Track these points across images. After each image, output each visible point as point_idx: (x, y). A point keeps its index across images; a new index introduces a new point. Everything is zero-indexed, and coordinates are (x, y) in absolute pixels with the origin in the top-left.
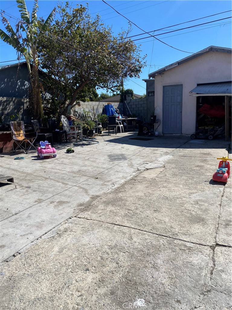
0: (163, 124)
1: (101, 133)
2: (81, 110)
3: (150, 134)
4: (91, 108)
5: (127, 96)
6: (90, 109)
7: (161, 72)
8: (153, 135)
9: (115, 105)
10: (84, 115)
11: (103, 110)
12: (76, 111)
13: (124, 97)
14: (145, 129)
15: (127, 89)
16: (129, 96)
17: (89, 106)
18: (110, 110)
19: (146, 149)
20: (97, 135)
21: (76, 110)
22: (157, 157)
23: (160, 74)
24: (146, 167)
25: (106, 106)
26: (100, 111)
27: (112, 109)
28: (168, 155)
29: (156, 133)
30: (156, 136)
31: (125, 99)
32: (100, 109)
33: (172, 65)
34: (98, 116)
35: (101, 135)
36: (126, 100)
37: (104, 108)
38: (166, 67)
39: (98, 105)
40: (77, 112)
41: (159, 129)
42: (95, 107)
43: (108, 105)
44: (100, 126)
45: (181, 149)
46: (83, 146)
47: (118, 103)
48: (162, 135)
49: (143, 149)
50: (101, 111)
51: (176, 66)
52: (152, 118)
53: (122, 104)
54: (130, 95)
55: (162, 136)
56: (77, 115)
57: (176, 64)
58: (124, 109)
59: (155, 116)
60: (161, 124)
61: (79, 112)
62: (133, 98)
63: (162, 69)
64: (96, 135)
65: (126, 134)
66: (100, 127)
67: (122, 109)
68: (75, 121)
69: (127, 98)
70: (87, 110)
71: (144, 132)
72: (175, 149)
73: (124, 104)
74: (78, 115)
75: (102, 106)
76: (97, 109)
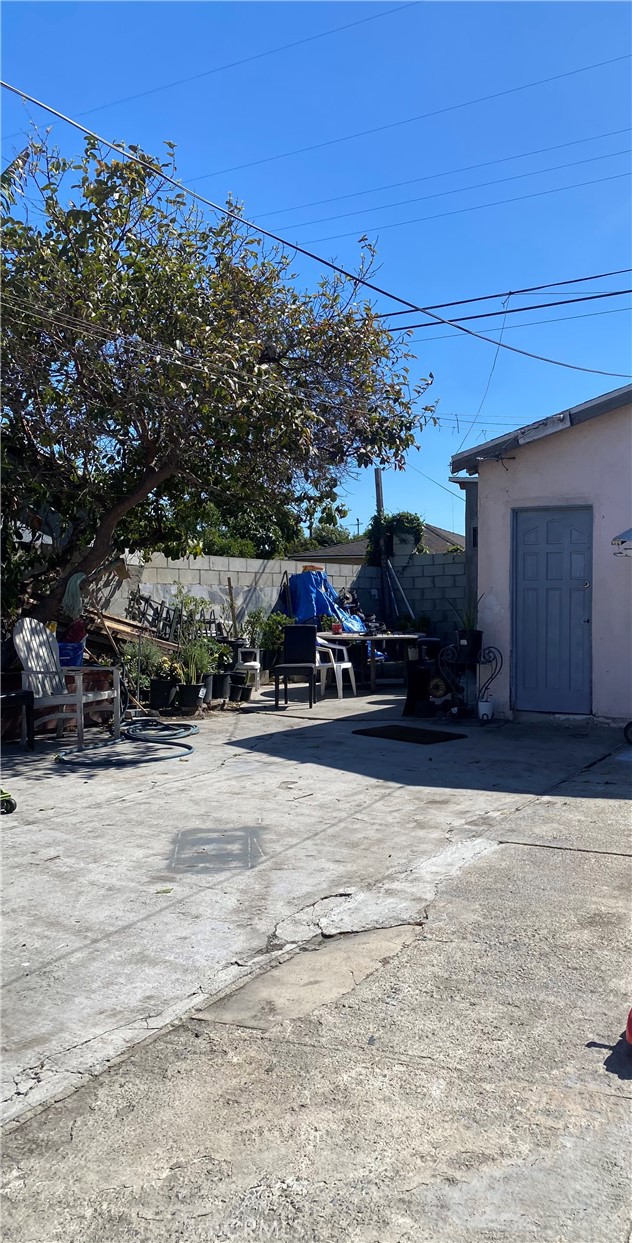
0: (514, 667)
1: (246, 697)
2: (166, 591)
3: (455, 710)
4: (220, 584)
5: (396, 540)
6: (216, 588)
7: (503, 451)
8: (468, 714)
9: (340, 577)
10: (180, 616)
11: (282, 596)
12: (142, 598)
13: (382, 542)
14: (437, 687)
15: (396, 512)
16: (403, 541)
17: (212, 578)
18: (314, 595)
19: (397, 793)
20: (222, 709)
21: (145, 593)
22: (423, 847)
23: (497, 456)
24: (324, 922)
25: (295, 578)
26: (266, 599)
27: (323, 590)
28: (479, 840)
29: (484, 709)
30: (484, 723)
31: (390, 553)
32: (268, 590)
33: (544, 423)
34: (255, 619)
35: (245, 705)
36: (393, 555)
37: (285, 586)
38: (523, 431)
39: (258, 575)
40: (147, 601)
41: (495, 690)
42: (246, 581)
43: (306, 574)
44: (252, 663)
45: (559, 800)
46: (95, 772)
47: (357, 568)
48: (509, 715)
49: (383, 797)
50: (270, 596)
51: (561, 427)
52: (464, 642)
53: (372, 571)
54: (411, 538)
55: (507, 721)
56: (144, 614)
57: (562, 420)
58: (382, 591)
59: (479, 634)
60: (506, 668)
61: (157, 599)
62: (420, 551)
63: (507, 438)
64: (213, 708)
65: (361, 705)
66: (253, 668)
67: (374, 592)
68: (124, 641)
69: (397, 547)
70: (199, 593)
71: (431, 698)
72: (532, 796)
73: (384, 572)
74: (151, 612)
75: (278, 580)
76: (252, 590)
